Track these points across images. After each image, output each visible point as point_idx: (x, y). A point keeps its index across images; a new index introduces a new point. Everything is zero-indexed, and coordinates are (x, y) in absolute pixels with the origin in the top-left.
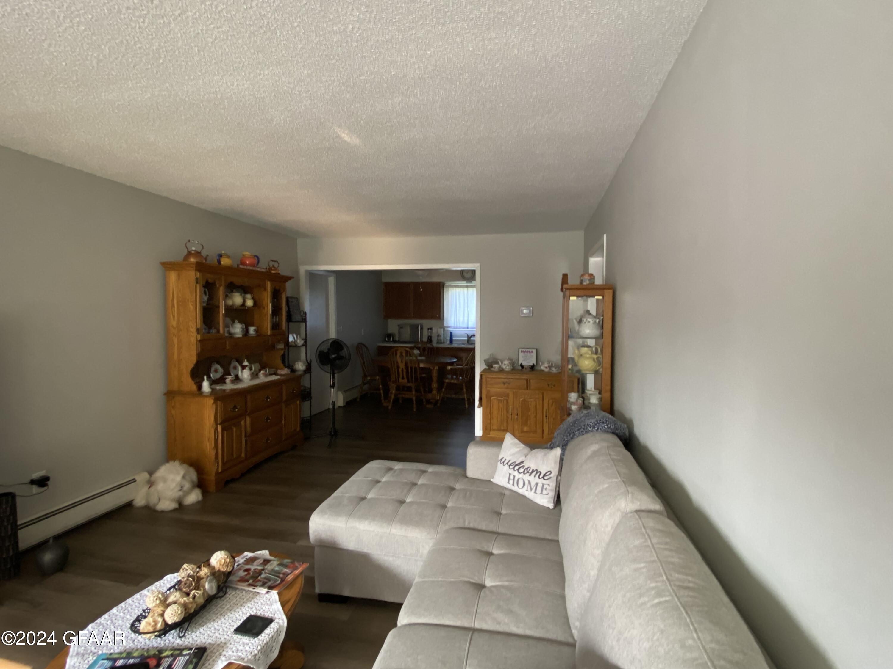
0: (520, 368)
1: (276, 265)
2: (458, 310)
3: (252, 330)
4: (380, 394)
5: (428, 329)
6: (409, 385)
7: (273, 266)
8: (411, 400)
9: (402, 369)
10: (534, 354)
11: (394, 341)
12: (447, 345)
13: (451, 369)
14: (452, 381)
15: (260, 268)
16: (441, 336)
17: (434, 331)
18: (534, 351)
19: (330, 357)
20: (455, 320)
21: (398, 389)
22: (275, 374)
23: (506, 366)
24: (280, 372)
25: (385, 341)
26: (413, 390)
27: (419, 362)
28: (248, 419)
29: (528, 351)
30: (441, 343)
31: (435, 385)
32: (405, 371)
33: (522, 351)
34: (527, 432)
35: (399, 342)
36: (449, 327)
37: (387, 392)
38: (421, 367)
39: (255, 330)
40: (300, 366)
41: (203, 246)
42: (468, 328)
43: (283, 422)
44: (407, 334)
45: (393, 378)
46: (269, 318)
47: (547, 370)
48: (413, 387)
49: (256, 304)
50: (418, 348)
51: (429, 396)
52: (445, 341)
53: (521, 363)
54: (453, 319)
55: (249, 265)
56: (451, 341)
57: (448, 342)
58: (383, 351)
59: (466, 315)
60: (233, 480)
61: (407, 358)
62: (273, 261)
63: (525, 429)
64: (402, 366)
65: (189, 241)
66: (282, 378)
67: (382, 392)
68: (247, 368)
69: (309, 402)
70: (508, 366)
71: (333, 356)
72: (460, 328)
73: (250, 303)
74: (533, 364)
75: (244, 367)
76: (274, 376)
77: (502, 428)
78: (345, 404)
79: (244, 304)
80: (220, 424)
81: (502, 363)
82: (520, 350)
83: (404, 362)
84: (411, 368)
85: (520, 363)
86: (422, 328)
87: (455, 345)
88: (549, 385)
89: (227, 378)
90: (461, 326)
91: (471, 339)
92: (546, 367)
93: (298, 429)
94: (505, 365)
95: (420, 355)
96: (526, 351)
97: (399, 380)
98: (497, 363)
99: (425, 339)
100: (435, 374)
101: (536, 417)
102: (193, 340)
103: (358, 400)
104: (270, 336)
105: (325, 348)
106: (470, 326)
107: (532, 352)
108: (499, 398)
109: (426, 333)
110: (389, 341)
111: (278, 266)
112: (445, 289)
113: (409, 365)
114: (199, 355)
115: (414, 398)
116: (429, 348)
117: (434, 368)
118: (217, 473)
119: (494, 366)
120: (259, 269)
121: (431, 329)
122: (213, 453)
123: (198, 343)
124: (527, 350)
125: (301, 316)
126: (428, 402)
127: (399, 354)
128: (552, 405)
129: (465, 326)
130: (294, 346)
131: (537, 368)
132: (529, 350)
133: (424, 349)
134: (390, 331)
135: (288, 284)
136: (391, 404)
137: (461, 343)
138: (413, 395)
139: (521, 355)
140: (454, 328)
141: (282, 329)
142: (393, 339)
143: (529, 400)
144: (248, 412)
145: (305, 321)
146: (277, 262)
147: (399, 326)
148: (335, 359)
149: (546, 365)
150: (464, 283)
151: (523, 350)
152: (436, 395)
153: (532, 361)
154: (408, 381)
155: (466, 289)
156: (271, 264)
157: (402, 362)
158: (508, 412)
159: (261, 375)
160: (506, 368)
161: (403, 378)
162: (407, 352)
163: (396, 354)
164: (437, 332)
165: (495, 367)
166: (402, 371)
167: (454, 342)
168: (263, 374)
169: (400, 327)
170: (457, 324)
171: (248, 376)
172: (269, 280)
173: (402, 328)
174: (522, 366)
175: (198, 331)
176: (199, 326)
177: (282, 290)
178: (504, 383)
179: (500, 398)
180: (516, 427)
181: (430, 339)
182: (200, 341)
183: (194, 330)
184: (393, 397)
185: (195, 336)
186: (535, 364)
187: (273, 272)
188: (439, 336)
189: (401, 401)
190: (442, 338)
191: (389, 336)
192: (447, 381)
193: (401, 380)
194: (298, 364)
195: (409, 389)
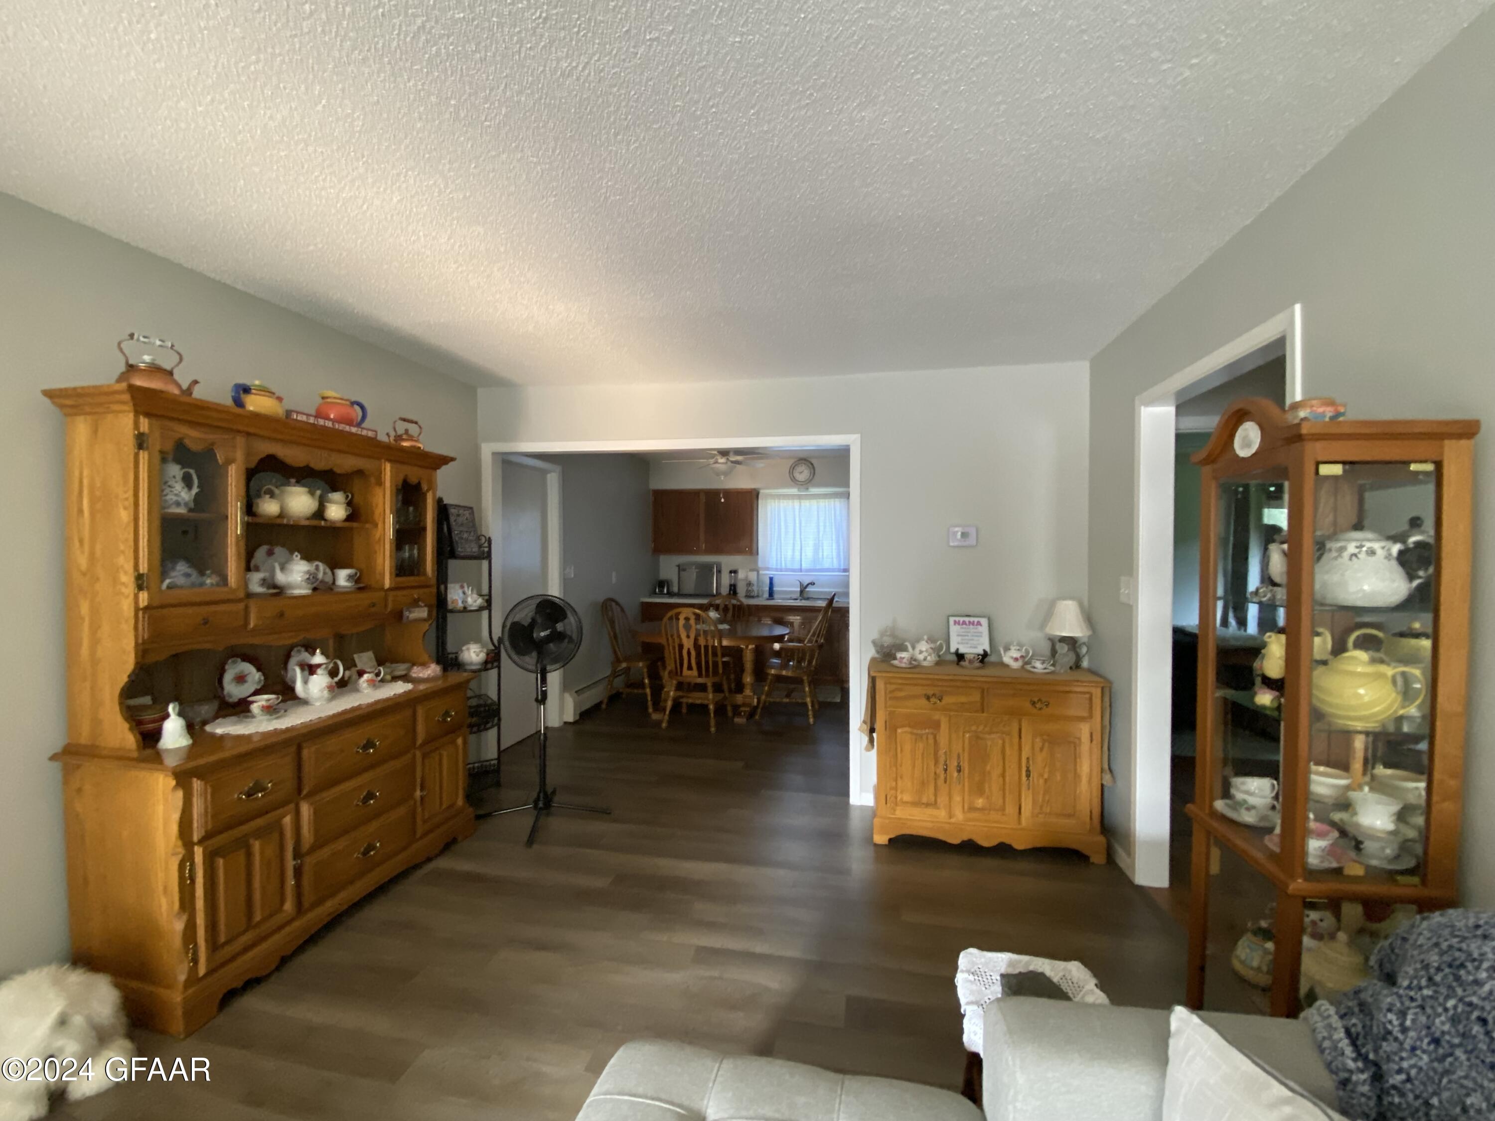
0: (954, 658)
1: (413, 429)
2: (782, 539)
3: (343, 577)
4: (646, 694)
5: (731, 572)
6: (700, 680)
7: (407, 431)
8: (705, 707)
9: (689, 649)
10: (984, 629)
11: (670, 594)
12: (763, 601)
13: (781, 649)
14: (784, 673)
15: (368, 430)
16: (753, 585)
17: (741, 575)
18: (984, 622)
19: (535, 635)
20: (779, 556)
21: (680, 686)
22: (405, 678)
23: (923, 653)
24: (418, 672)
25: (655, 593)
26: (710, 689)
27: (721, 635)
28: (306, 810)
29: (970, 622)
30: (753, 597)
31: (748, 679)
32: (693, 653)
33: (955, 622)
34: (981, 810)
35: (679, 595)
36: (768, 569)
37: (657, 690)
38: (725, 646)
39: (350, 578)
40: (473, 654)
41: (179, 354)
42: (801, 571)
43: (418, 793)
44: (691, 580)
45: (670, 666)
46: (387, 546)
47: (1015, 665)
48: (709, 685)
49: (353, 516)
50: (717, 608)
51: (739, 699)
52: (760, 593)
53: (958, 649)
54: (774, 554)
55: (333, 421)
56: (771, 594)
57: (766, 595)
58: (651, 613)
59: (798, 548)
60: (251, 984)
61: (699, 627)
62: (404, 420)
63: (980, 802)
64: (688, 644)
65: (132, 336)
66: (422, 687)
67: (648, 691)
68: (319, 671)
69: (495, 730)
70: (930, 655)
71: (542, 634)
72: (787, 570)
73: (336, 511)
74: (984, 651)
75: (311, 669)
76: (400, 683)
77: (924, 800)
78: (577, 718)
79: (319, 514)
80: (200, 842)
81: (914, 648)
82: (952, 620)
83: (692, 636)
84: (706, 647)
85: (953, 650)
86: (719, 572)
87: (778, 601)
88: (1034, 703)
89: (252, 702)
90: (789, 566)
91: (807, 589)
92: (1016, 659)
93: (460, 802)
94: (921, 652)
95: (722, 622)
96: (964, 623)
97: (681, 672)
98: (904, 649)
99: (725, 590)
100: (748, 658)
101: (1003, 775)
102: (127, 607)
103: (604, 706)
104: (390, 589)
105: (525, 616)
106: (804, 566)
107: (979, 623)
108: (915, 731)
109: (726, 580)
110: (661, 592)
111: (420, 434)
112: (760, 501)
113: (702, 642)
114: (142, 650)
115: (711, 707)
116: (734, 606)
117: (747, 647)
118: (192, 979)
119: (899, 655)
120: (364, 433)
121: (735, 572)
122: (179, 926)
123: (141, 614)
124: (967, 619)
125: (480, 546)
126: (736, 708)
127: (682, 622)
128: (1041, 749)
129: (797, 566)
130: (460, 611)
131: (992, 658)
132: (972, 619)
133: (726, 609)
134: (663, 575)
135: (443, 475)
136: (666, 717)
137: (789, 596)
138: (710, 698)
139: (954, 630)
140: (777, 570)
141: (425, 574)
142: (668, 590)
143: (987, 736)
144: (305, 792)
145: (488, 556)
146: (416, 423)
147: (679, 566)
148: (548, 639)
149: (1017, 655)
150: (794, 491)
151: (957, 619)
152: (749, 696)
153: (984, 645)
154: (700, 675)
155: (796, 503)
156: (401, 427)
157: (688, 637)
158: (936, 762)
159: (365, 685)
160: (925, 659)
161: (690, 668)
162: (698, 617)
163: (678, 619)
164: (747, 577)
165: (902, 658)
166: (689, 653)
167: (776, 596)
168: (368, 681)
169: (681, 568)
170: (781, 564)
171: (322, 691)
172: (390, 461)
173: (684, 570)
174: (960, 657)
175: (140, 582)
176: (143, 568)
177: (425, 487)
178: (928, 698)
179: (919, 732)
180: (957, 798)
181: (733, 589)
182: (146, 609)
183: (127, 579)
184: (669, 704)
185: (132, 596)
186: (988, 649)
187: (405, 444)
188: (749, 584)
189: (684, 710)
190: (755, 588)
191: (661, 584)
192: (773, 672)
193: (686, 672)
194: (468, 649)
195: (702, 688)
